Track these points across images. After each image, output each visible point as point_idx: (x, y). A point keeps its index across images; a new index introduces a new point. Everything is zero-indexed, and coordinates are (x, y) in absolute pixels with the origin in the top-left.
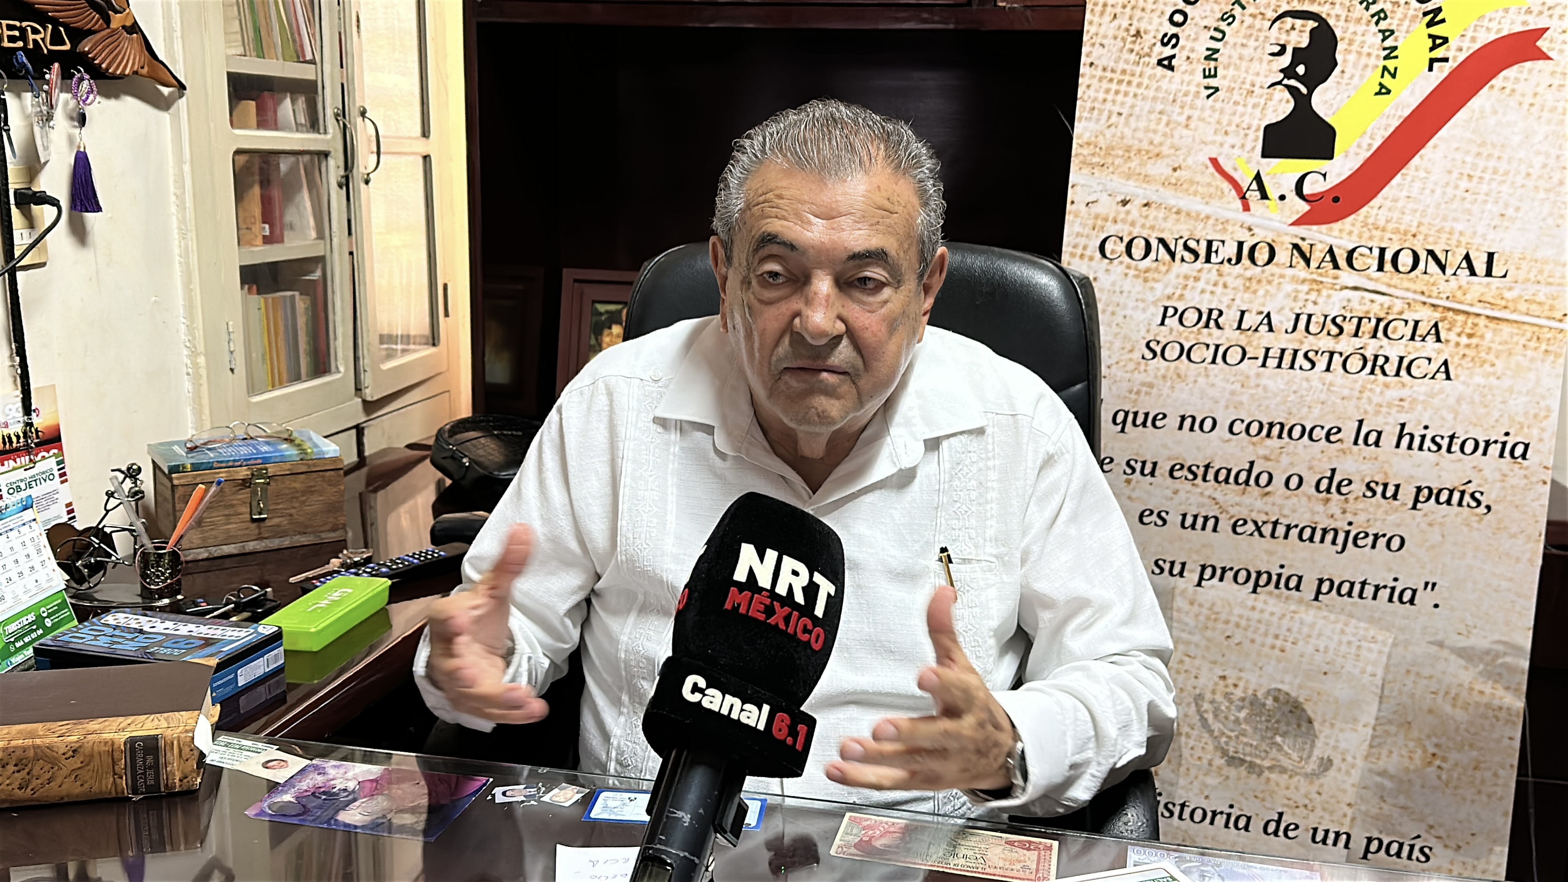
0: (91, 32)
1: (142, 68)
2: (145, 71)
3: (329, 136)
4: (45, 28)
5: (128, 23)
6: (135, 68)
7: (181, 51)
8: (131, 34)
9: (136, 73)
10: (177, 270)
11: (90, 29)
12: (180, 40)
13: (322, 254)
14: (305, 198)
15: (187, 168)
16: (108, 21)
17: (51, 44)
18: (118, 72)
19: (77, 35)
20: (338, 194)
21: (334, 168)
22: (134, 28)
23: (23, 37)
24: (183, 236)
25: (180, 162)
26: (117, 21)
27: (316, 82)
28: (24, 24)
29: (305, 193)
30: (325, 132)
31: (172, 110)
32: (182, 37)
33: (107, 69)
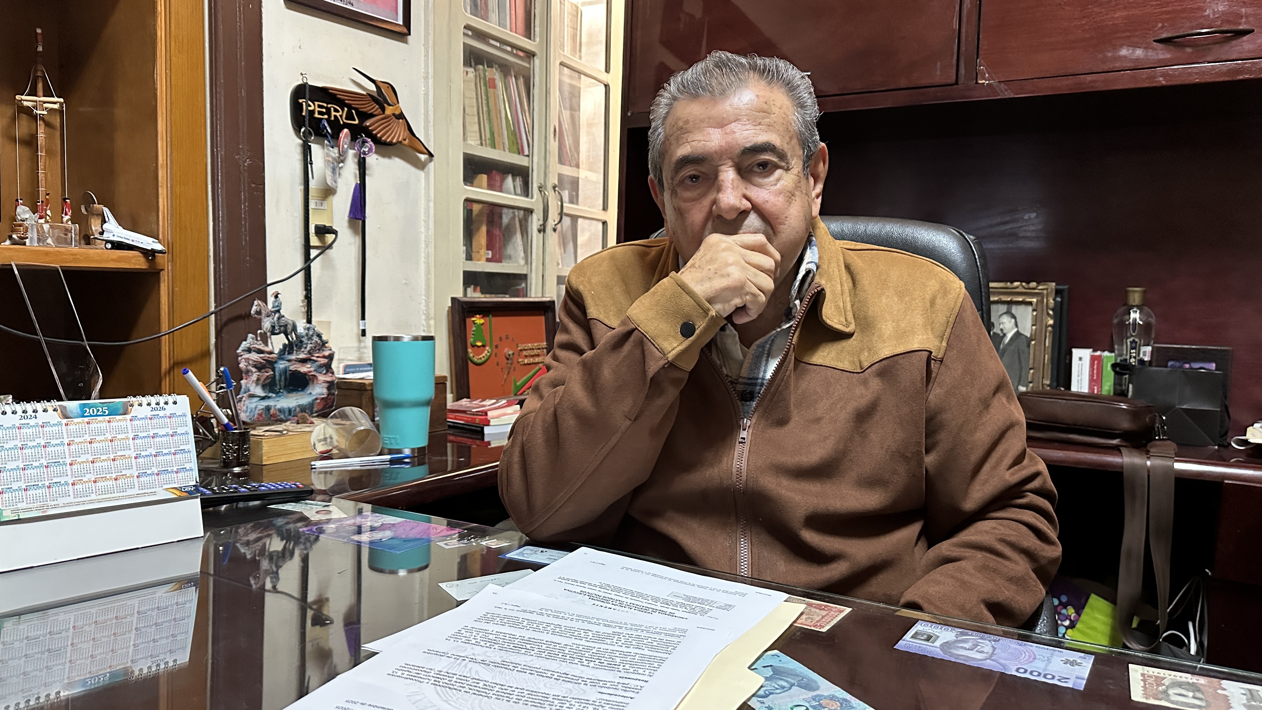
0: (372, 116)
1: (405, 140)
2: (406, 142)
3: (533, 200)
4: (343, 110)
5: (397, 113)
6: (400, 139)
7: (433, 134)
8: (399, 119)
9: (401, 142)
10: (422, 267)
11: (372, 113)
12: (432, 128)
13: (525, 272)
14: (518, 238)
15: (432, 204)
16: (383, 110)
17: (346, 119)
18: (388, 140)
19: (364, 116)
20: (537, 236)
21: (535, 221)
22: (401, 116)
23: (328, 112)
24: (427, 246)
25: (428, 201)
26: (389, 110)
27: (528, 167)
28: (329, 106)
29: (518, 236)
30: (532, 198)
31: (425, 170)
32: (434, 126)
33: (381, 138)
